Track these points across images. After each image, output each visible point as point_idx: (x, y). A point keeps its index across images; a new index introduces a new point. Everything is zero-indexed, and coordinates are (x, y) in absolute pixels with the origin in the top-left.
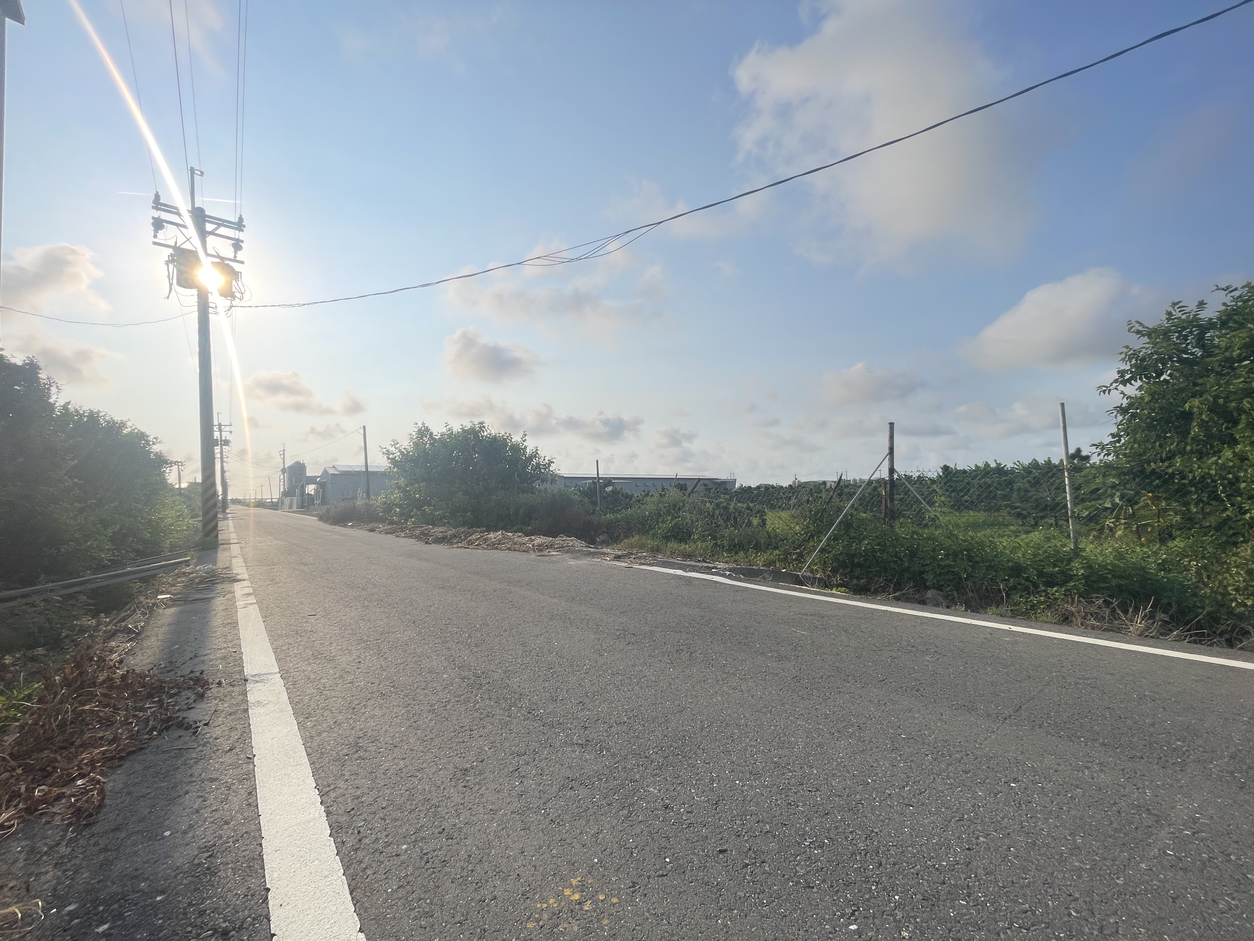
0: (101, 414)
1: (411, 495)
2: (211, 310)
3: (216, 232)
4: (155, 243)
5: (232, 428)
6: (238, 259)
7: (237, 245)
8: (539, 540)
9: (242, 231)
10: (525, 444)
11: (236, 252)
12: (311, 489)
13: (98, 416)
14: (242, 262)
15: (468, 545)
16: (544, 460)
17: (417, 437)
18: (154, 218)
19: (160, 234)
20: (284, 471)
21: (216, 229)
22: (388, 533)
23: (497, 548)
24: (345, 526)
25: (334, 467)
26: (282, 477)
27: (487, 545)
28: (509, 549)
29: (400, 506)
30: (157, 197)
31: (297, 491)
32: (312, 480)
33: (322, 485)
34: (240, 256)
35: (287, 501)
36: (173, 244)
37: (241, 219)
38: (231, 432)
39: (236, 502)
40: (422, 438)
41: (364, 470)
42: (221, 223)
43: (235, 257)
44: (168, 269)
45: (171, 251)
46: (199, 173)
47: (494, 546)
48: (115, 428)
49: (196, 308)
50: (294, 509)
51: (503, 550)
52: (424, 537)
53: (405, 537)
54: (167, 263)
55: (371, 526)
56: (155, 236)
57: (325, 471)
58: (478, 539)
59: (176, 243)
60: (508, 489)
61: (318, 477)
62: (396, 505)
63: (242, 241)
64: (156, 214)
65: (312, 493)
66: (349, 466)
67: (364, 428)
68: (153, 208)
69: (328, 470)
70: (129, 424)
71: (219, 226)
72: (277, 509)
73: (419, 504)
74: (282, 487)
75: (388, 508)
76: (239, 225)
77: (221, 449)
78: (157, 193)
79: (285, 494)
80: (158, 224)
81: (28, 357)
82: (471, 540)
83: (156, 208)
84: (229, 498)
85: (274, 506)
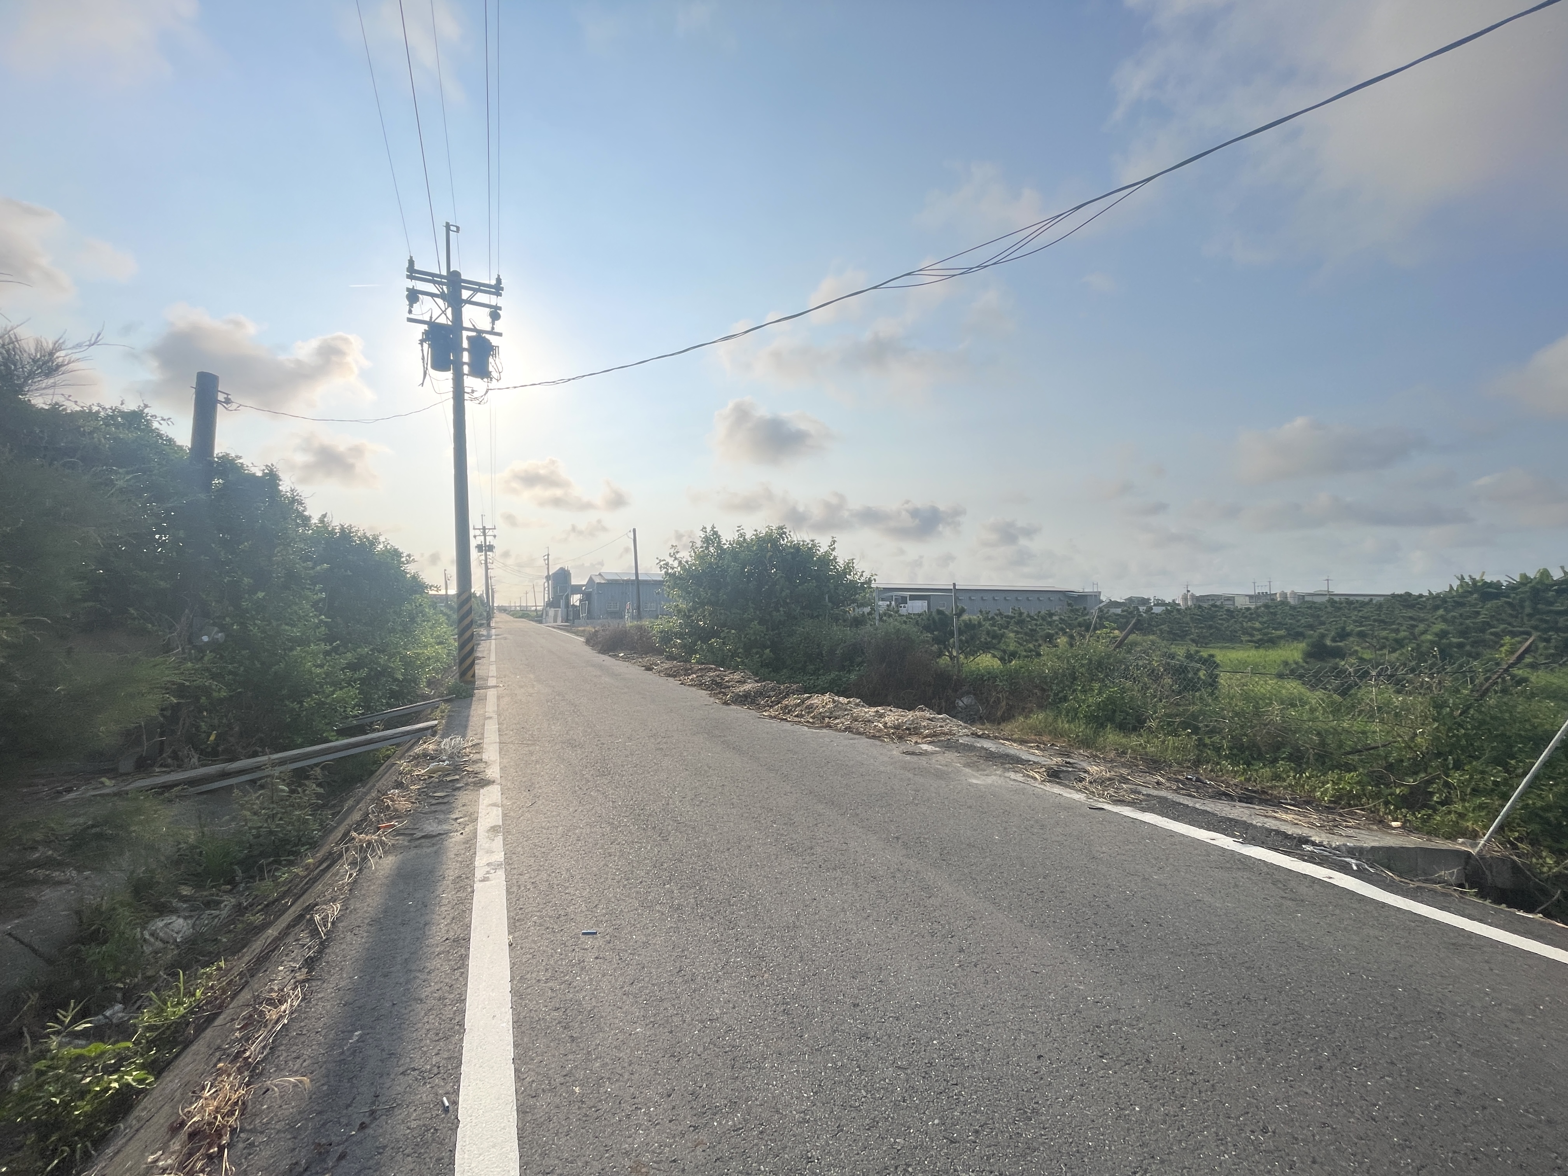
0: (353, 530)
1: (693, 621)
2: (466, 396)
3: (474, 299)
4: (410, 320)
5: (495, 532)
6: (496, 330)
7: (495, 315)
8: (893, 716)
9: (500, 295)
10: (834, 553)
11: (493, 324)
12: (576, 599)
13: (350, 532)
14: (500, 334)
15: (784, 714)
16: (862, 575)
17: (702, 547)
18: (408, 289)
19: (416, 306)
20: (548, 578)
21: (472, 296)
22: (669, 676)
23: (829, 726)
24: (615, 656)
25: (600, 574)
26: (546, 585)
27: (813, 718)
28: (848, 729)
29: (681, 636)
30: (411, 262)
31: (562, 603)
32: (577, 589)
33: (588, 598)
34: (499, 326)
35: (551, 612)
36: (428, 319)
37: (499, 280)
38: (495, 536)
39: (502, 609)
40: (707, 548)
41: (634, 578)
42: (479, 287)
43: (493, 328)
44: (422, 350)
45: (426, 327)
46: (455, 229)
47: (823, 721)
48: (368, 545)
49: (451, 395)
50: (559, 623)
51: (840, 730)
52: (717, 687)
53: (691, 685)
54: (422, 342)
55: (646, 660)
56: (410, 312)
57: (591, 580)
58: (798, 705)
59: (431, 317)
60: (817, 617)
61: (583, 586)
62: (676, 634)
63: (500, 309)
64: (411, 284)
65: (577, 604)
66: (616, 573)
67: (634, 530)
68: (408, 277)
69: (594, 577)
70: (382, 539)
71: (476, 291)
72: (540, 622)
73: (705, 635)
74: (546, 596)
75: (667, 637)
76: (497, 289)
77: (486, 555)
78: (411, 257)
79: (550, 604)
80: (413, 296)
81: (267, 466)
82: (786, 706)
83: (410, 277)
84: (495, 605)
85: (538, 617)
